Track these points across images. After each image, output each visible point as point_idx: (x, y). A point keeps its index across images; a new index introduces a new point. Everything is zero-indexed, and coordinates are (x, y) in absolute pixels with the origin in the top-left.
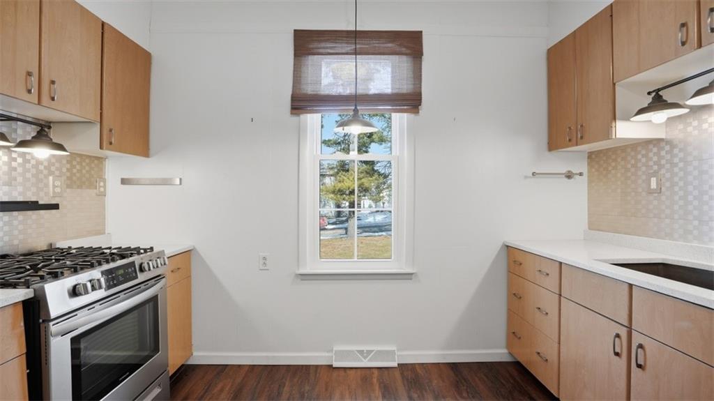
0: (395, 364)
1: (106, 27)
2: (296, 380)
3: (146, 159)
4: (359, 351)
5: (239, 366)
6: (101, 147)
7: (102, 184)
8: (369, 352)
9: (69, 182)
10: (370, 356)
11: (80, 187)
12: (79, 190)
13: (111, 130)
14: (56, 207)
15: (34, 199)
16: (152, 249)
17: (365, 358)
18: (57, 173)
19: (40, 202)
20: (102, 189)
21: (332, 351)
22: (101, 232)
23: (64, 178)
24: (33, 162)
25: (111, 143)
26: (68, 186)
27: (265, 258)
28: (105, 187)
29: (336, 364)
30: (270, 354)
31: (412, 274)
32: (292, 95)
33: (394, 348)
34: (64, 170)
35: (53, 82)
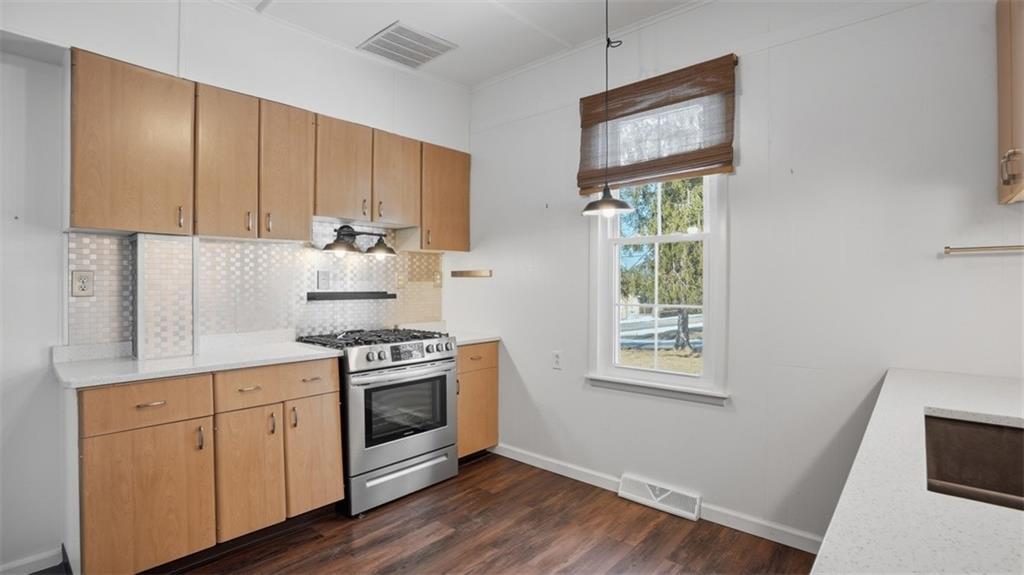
0: (693, 516)
1: (424, 146)
2: (571, 494)
3: (467, 253)
4: (650, 486)
5: (533, 467)
6: (421, 248)
7: (438, 277)
8: (663, 491)
9: (410, 276)
10: (664, 496)
11: (419, 280)
12: (418, 283)
13: (429, 232)
14: (394, 296)
15: (384, 290)
16: (447, 335)
17: (657, 496)
18: (401, 269)
19: (389, 293)
20: (438, 282)
21: (620, 477)
22: (438, 319)
23: (406, 273)
24: (375, 261)
25: (429, 243)
26: (410, 280)
27: (557, 356)
28: (441, 279)
29: (622, 493)
30: (570, 466)
31: (724, 399)
32: (579, 173)
33: (696, 495)
34: (406, 266)
35: (381, 203)
